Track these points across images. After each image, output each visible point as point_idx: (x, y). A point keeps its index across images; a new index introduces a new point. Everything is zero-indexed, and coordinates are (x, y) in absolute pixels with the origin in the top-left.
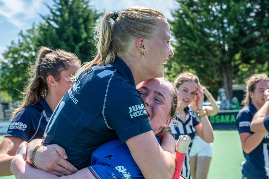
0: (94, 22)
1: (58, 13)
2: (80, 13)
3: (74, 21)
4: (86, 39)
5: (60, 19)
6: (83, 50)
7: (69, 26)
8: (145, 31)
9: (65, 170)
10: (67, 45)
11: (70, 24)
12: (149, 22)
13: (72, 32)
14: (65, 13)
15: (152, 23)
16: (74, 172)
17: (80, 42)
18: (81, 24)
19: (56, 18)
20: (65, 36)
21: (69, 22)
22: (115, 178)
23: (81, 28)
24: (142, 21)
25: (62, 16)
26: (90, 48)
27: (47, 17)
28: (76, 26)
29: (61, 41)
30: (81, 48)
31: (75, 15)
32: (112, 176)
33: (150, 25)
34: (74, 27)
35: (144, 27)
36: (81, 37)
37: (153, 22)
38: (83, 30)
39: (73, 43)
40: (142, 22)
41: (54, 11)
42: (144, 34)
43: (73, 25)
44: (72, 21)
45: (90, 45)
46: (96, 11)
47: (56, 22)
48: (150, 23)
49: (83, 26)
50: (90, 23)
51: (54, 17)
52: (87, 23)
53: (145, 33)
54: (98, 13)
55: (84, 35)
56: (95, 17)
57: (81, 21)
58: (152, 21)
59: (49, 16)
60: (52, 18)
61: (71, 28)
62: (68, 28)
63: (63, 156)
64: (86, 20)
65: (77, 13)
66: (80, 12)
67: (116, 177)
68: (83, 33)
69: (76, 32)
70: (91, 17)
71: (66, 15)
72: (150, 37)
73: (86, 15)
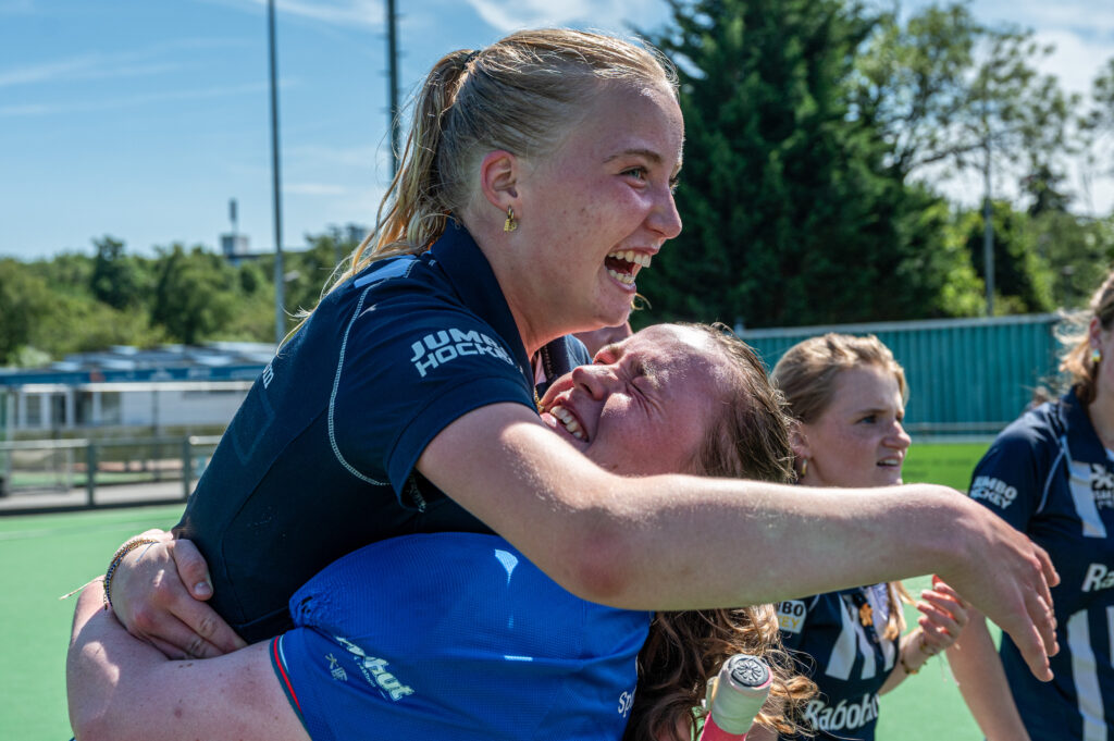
0: (852, 52)
1: (704, 20)
2: (793, 19)
3: (764, 49)
4: (811, 124)
5: (707, 44)
6: (798, 166)
7: (748, 72)
8: (521, 123)
9: (199, 642)
10: (735, 149)
11: (751, 63)
12: (547, 89)
13: (756, 94)
14: (731, 19)
15: (558, 92)
16: (226, 650)
17: (788, 134)
18: (795, 61)
19: (695, 40)
20: (727, 112)
21: (747, 55)
22: (341, 676)
23: (794, 79)
24: (517, 84)
25: (717, 32)
26: (826, 157)
27: (660, 37)
28: (775, 72)
29: (712, 132)
30: (789, 159)
31: (771, 26)
32: (331, 667)
33: (547, 102)
34: (765, 77)
35: (519, 110)
36: (792, 114)
37: (562, 87)
38: (801, 86)
39: (759, 140)
40: (516, 87)
41: (688, 12)
42: (520, 135)
43: (759, 67)
44: (756, 52)
45: (830, 146)
46: (858, 8)
47: (694, 54)
48: (551, 95)
49: (801, 71)
50: (833, 59)
51: (685, 36)
52: (818, 57)
53: (521, 131)
54: (868, 13)
55: (807, 107)
56: (856, 31)
57: (794, 48)
58: (561, 84)
59: (669, 31)
60: (678, 40)
61: (754, 79)
62: (742, 81)
63: (194, 585)
64: (817, 46)
65: (779, 18)
66: (790, 12)
67: (346, 672)
68: (799, 99)
69: (771, 95)
70: (837, 32)
71: (737, 26)
72: (542, 151)
73: (814, 23)
